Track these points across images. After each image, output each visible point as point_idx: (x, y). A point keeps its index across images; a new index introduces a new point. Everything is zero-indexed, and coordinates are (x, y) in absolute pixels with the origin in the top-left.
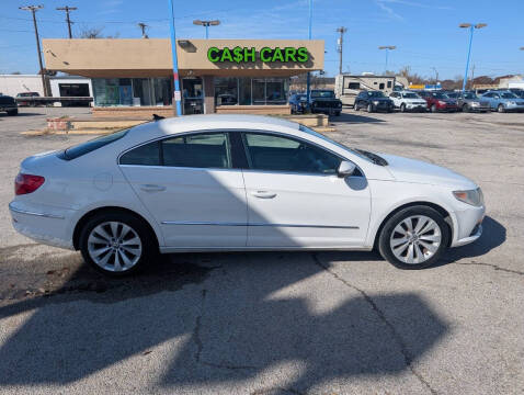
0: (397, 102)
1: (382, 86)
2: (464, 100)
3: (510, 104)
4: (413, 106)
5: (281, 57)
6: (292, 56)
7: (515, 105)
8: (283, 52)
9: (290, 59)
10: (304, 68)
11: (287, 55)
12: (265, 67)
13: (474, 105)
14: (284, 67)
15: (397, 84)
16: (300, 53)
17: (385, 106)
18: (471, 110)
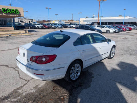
0: (36, 26)
1: (30, 22)
2: (51, 26)
3: (59, 27)
4: (41, 27)
5: (10, 12)
6: (14, 12)
7: (60, 27)
8: (10, 10)
9: (13, 12)
10: (18, 16)
11: (12, 11)
12: (4, 14)
13: (53, 27)
14: (11, 15)
15: (33, 21)
16: (16, 11)
17: (34, 27)
18: (53, 28)
